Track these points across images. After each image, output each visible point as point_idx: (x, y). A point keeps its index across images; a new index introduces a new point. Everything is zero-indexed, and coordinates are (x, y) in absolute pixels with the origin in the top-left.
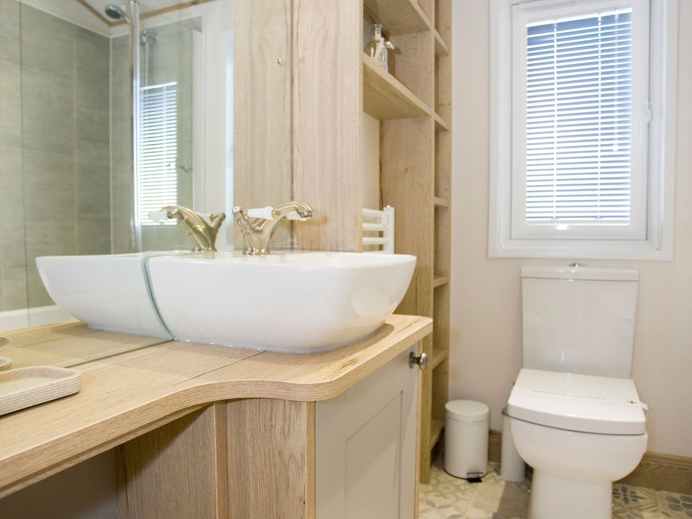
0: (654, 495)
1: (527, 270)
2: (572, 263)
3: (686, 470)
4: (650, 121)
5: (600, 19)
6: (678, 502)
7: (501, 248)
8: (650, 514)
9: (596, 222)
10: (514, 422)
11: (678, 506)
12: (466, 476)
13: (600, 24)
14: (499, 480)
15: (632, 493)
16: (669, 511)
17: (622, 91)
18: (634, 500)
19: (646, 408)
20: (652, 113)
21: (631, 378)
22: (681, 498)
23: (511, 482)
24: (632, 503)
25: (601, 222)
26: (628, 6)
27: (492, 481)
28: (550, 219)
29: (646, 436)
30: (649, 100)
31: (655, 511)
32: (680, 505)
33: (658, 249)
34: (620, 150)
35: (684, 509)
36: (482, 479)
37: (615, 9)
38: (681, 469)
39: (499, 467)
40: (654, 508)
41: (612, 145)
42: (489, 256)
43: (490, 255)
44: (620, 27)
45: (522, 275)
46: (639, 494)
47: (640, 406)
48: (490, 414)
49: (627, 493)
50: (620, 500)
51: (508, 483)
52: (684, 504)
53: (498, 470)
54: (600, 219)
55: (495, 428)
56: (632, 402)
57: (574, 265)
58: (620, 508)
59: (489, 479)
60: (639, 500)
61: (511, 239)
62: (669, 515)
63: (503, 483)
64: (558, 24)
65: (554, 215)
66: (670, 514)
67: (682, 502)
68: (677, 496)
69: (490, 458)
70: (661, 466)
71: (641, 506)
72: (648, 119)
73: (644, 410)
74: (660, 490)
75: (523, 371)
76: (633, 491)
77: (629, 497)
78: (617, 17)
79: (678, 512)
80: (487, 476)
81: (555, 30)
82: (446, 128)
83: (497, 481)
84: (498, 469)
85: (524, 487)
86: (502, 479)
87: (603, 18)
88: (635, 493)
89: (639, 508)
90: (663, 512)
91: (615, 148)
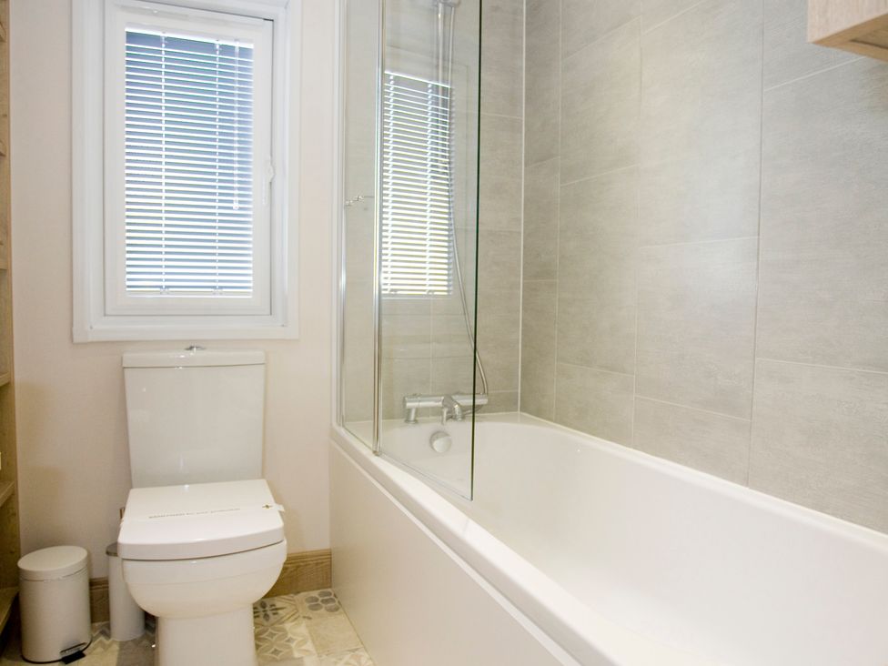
0: (294, 601)
1: (130, 357)
2: (188, 346)
3: (322, 563)
4: (272, 179)
5: (218, 47)
6: (317, 600)
7: (91, 328)
8: (293, 623)
9: (214, 294)
10: (129, 565)
11: (318, 605)
12: (59, 657)
13: (218, 52)
14: (110, 645)
15: (272, 606)
16: (310, 614)
17: (243, 139)
18: (274, 614)
19: (282, 509)
20: (274, 172)
21: (263, 476)
22: (320, 595)
23: (127, 642)
24: (273, 618)
25: (221, 294)
26: (250, 41)
27: (99, 650)
28: (158, 289)
29: (285, 542)
30: (271, 155)
31: (296, 619)
32: (319, 602)
33: (283, 326)
34: (241, 209)
35: (324, 605)
36: (84, 652)
37: (236, 40)
38: (317, 564)
39: (109, 626)
40: (295, 617)
41: (231, 202)
42: (75, 341)
43: (77, 339)
44: (240, 62)
45: (124, 365)
46: (279, 605)
47: (276, 508)
48: (89, 559)
49: (267, 608)
50: (261, 619)
51: (123, 645)
52: (322, 601)
53: (106, 632)
54: (220, 290)
55: (97, 575)
56: (267, 506)
57: (191, 348)
58: (261, 628)
59: (94, 649)
60: (280, 612)
61: (105, 315)
62: (310, 618)
63: (116, 647)
64: (167, 39)
65: (164, 284)
66: (311, 616)
67: (320, 599)
68: (315, 594)
69: (93, 619)
70: (298, 567)
71: (282, 618)
72: (271, 176)
73: (280, 512)
74: (298, 593)
75: (134, 493)
76: (271, 603)
77: (269, 613)
78: (237, 50)
79: (318, 612)
80: (92, 645)
81: (163, 45)
82: (3, 152)
83: (106, 648)
84: (107, 630)
85: (145, 642)
86: (114, 641)
87: (221, 46)
88: (274, 605)
89: (281, 622)
90: (304, 617)
91: (236, 205)
